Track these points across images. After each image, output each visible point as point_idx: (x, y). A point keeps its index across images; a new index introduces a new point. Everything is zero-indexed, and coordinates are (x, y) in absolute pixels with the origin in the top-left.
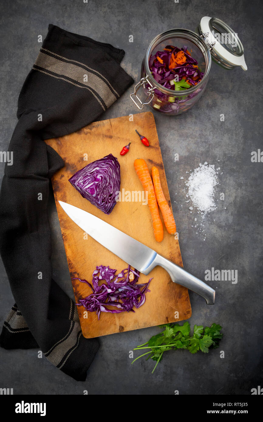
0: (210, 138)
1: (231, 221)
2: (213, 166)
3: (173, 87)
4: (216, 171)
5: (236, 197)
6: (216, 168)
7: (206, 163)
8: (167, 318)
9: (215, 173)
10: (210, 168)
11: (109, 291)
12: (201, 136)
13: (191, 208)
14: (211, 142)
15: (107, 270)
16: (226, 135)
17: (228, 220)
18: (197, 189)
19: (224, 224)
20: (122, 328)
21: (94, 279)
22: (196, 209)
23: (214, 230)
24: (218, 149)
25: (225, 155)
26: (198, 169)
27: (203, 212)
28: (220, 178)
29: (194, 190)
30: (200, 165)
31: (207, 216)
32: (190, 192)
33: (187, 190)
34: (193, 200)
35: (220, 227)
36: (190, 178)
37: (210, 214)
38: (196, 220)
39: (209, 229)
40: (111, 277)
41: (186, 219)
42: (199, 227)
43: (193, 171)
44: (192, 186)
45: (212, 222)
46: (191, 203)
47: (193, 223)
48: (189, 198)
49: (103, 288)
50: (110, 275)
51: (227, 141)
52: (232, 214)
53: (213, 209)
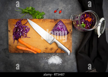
0: (69, 62)
1: (46, 69)
2: (61, 63)
3: (81, 23)
4: (60, 64)
5: (53, 70)
6: (61, 64)
7: (62, 61)
8: (10, 45)
9: (59, 63)
10: (61, 62)
11: (21, 30)
12: (70, 59)
13: (49, 57)
14: (68, 62)
15: (28, 31)
16: (70, 66)
17: (46, 68)
18: (55, 58)
19: (45, 67)
20: (9, 31)
21: (26, 26)
22: (49, 58)
23: (43, 64)
24: (66, 64)
25: (65, 66)
26: (60, 59)
27: (48, 61)
28: (58, 65)
29: (54, 58)
30: (62, 59)
31: (47, 62)
32: (54, 57)
33: (54, 56)
34: (51, 58)
35: (44, 66)
36: (58, 56)
37: (47, 63)
38: (45, 59)
39: (43, 62)
40: (25, 32)
41: (46, 56)
42: (43, 60)
43: (60, 57)
44: (55, 57)
45: (45, 63)
46: (50, 57)
47: (45, 58)
48: (52, 56)
49: (23, 28)
50: (26, 31)
51: (69, 67)
52: (47, 69)
53: (49, 63)
